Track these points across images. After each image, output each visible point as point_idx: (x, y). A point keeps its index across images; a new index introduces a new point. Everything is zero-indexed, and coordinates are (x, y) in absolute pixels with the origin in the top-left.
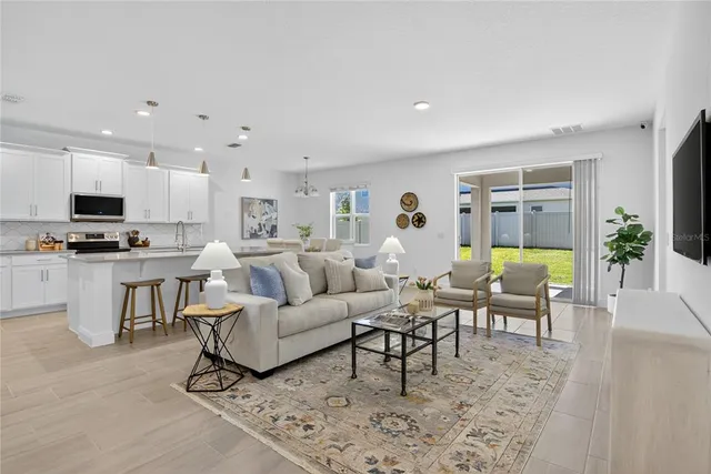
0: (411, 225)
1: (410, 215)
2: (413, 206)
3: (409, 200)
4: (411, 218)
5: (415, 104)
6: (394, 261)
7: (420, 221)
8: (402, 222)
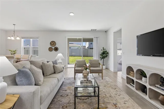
0: (53, 50)
1: (53, 48)
2: (54, 45)
3: (53, 43)
4: (53, 49)
5: (70, 13)
6: (61, 61)
7: (56, 49)
8: (50, 49)
